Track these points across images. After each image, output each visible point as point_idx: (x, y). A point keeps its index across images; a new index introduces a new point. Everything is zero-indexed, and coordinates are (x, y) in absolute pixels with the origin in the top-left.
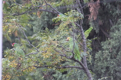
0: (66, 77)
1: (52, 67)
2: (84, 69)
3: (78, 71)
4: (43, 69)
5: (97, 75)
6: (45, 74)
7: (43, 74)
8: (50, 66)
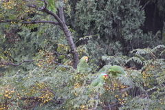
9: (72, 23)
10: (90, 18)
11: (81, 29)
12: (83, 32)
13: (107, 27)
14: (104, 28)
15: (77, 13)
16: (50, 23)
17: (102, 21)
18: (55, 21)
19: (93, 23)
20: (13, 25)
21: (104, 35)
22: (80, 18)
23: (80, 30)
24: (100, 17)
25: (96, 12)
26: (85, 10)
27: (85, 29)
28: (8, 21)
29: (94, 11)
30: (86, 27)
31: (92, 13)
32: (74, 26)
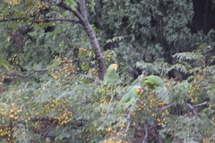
9: (98, 20)
10: (122, 13)
11: (110, 27)
12: (113, 33)
13: (144, 25)
14: (140, 26)
15: (104, 7)
17: (138, 18)
19: (125, 19)
21: (140, 36)
22: (109, 13)
23: (109, 30)
24: (135, 13)
25: (129, 6)
26: (115, 3)
27: (115, 28)
28: (13, 20)
29: (127, 4)
30: (117, 25)
31: (124, 7)
32: (101, 24)
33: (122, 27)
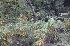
0: (18, 8)
1: (10, 3)
2: (28, 3)
3: (25, 5)
4: (5, 4)
5: (36, 7)
6: (6, 7)
7: (5, 7)
8: (9, 2)
9: (34, 3)
10: (41, 1)
11: (37, 5)
12: (38, 7)
13: (49, 5)
14: (47, 5)
16: (24, 3)
17: (47, 2)
18: (27, 2)
19: (42, 3)
20: (9, 4)
21: (47, 8)
22: (37, 1)
24: (45, 0)
27: (39, 5)
28: (6, 3)
30: (40, 4)
32: (35, 4)
33: (41, 5)
